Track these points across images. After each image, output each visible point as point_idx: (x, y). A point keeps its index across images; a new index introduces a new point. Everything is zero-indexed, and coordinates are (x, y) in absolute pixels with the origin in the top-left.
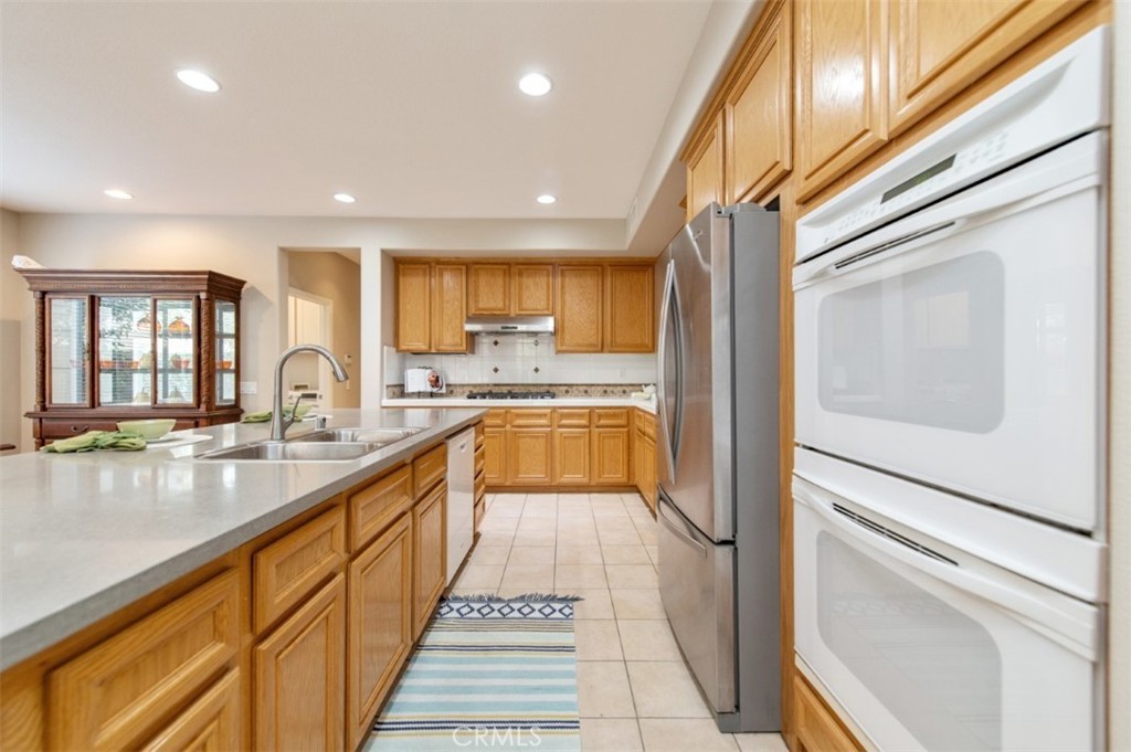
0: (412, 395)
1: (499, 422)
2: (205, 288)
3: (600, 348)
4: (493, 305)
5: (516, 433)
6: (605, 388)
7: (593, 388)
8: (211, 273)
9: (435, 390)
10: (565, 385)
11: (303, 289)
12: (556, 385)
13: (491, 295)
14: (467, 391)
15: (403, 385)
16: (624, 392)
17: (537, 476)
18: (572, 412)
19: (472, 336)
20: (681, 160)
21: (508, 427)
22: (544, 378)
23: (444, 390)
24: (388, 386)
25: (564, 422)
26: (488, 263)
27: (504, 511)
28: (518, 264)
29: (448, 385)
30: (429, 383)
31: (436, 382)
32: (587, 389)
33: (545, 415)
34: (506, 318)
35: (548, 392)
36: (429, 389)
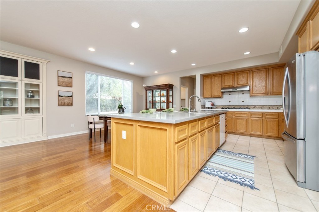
0: (207, 108)
1: (231, 115)
2: (168, 87)
3: (267, 94)
4: (229, 84)
5: (236, 118)
6: (269, 107)
7: (264, 107)
8: (169, 84)
9: (213, 107)
10: (253, 106)
11: (183, 85)
12: (250, 106)
13: (229, 82)
14: (221, 107)
15: (205, 106)
16: (278, 108)
17: (243, 131)
18: (255, 114)
19: (223, 93)
20: (296, 35)
21: (234, 117)
22: (245, 104)
23: (215, 107)
24: (201, 106)
25: (252, 116)
26: (228, 73)
27: (232, 138)
28: (237, 72)
29: (216, 106)
30: (211, 105)
31: (213, 105)
32: (262, 107)
33: (246, 114)
34: (233, 87)
35: (247, 108)
36: (211, 107)
